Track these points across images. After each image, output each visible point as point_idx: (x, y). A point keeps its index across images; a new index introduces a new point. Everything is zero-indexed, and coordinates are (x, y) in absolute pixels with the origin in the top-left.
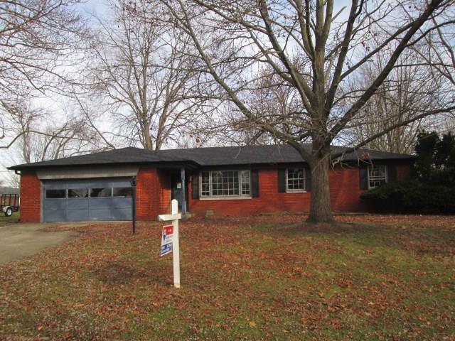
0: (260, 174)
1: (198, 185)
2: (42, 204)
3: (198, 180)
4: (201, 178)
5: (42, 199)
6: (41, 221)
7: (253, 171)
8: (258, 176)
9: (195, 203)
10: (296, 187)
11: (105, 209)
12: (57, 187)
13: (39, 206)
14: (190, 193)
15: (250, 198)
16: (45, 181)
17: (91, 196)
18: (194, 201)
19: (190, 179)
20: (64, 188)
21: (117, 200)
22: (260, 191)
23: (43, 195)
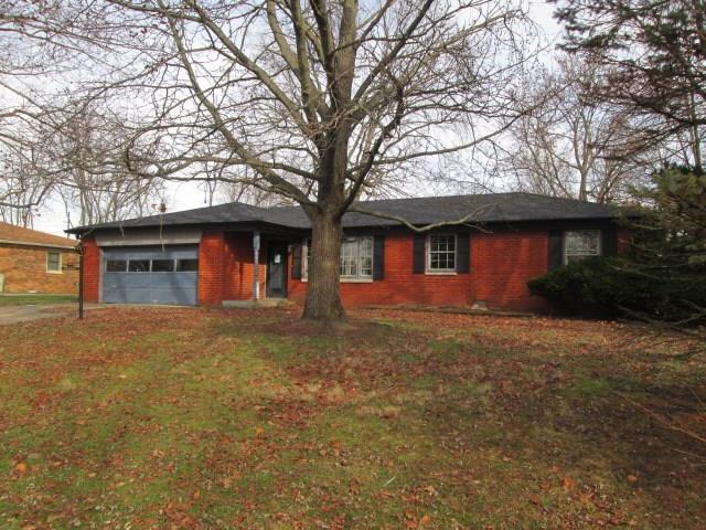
0: (386, 243)
1: (300, 258)
2: (101, 279)
3: (301, 250)
4: (305, 249)
5: (101, 273)
6: (100, 300)
7: (376, 238)
8: (383, 247)
9: (294, 287)
10: (443, 265)
11: (166, 288)
12: (118, 257)
13: (98, 281)
14: (290, 270)
15: (371, 281)
16: (106, 249)
17: (154, 270)
18: (293, 282)
19: (289, 250)
20: (125, 258)
21: (179, 275)
22: (386, 269)
23: (103, 267)
